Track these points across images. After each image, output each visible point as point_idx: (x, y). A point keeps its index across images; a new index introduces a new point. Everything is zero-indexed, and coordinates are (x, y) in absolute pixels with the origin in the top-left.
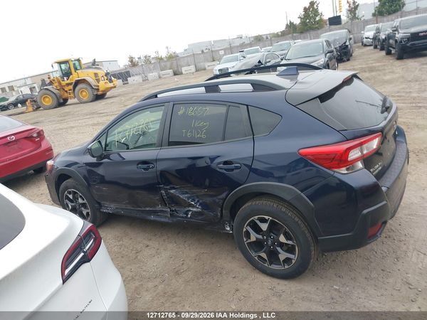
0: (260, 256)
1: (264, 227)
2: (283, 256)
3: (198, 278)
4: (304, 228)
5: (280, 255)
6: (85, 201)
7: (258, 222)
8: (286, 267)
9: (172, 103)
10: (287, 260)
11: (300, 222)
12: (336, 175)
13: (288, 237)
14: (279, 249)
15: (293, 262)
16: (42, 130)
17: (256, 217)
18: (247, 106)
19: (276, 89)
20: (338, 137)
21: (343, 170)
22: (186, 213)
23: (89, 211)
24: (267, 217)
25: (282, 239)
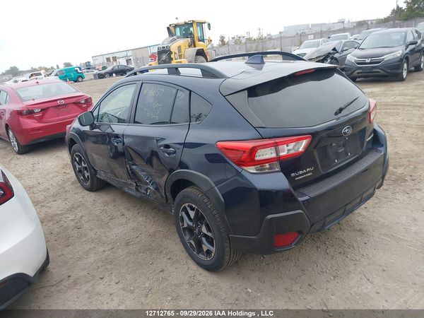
0: (191, 244)
1: (192, 214)
2: (206, 246)
3: (140, 253)
4: (220, 223)
5: (203, 246)
6: (86, 166)
7: (188, 209)
8: (209, 259)
9: (141, 82)
10: (209, 252)
11: (217, 216)
12: (243, 173)
13: (209, 229)
14: (204, 239)
15: (213, 254)
16: (90, 98)
17: (187, 204)
18: (190, 91)
19: (219, 78)
20: (254, 134)
21: (252, 169)
22: (146, 190)
23: (89, 174)
24: (194, 206)
25: (204, 230)
